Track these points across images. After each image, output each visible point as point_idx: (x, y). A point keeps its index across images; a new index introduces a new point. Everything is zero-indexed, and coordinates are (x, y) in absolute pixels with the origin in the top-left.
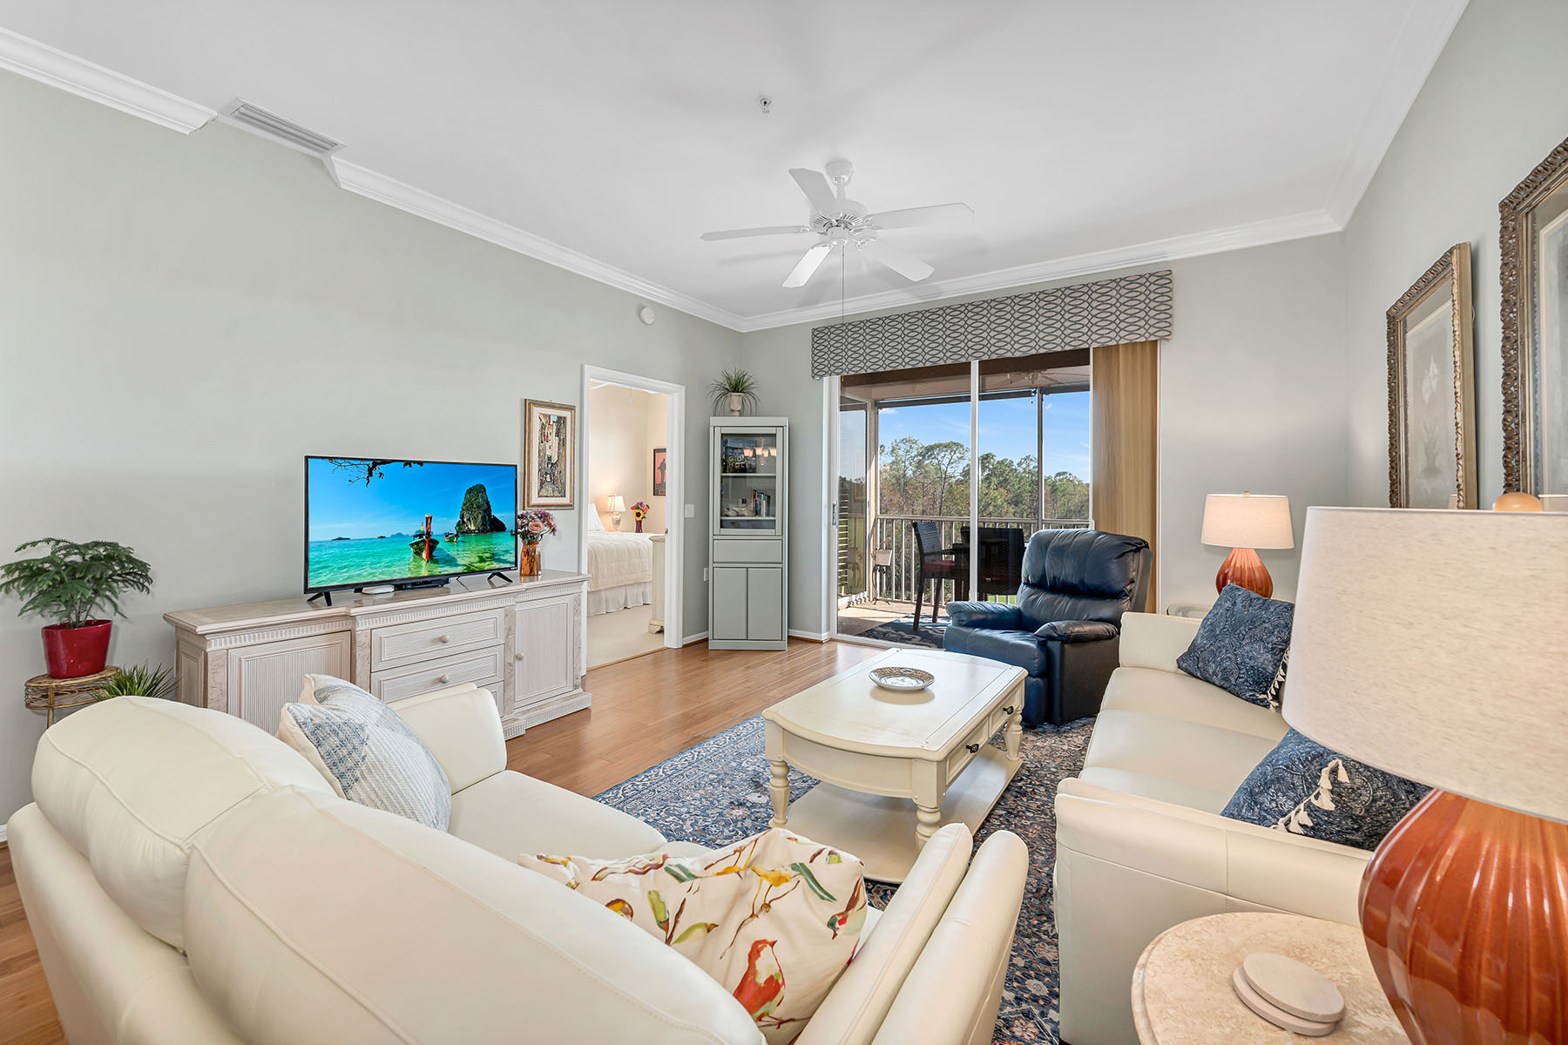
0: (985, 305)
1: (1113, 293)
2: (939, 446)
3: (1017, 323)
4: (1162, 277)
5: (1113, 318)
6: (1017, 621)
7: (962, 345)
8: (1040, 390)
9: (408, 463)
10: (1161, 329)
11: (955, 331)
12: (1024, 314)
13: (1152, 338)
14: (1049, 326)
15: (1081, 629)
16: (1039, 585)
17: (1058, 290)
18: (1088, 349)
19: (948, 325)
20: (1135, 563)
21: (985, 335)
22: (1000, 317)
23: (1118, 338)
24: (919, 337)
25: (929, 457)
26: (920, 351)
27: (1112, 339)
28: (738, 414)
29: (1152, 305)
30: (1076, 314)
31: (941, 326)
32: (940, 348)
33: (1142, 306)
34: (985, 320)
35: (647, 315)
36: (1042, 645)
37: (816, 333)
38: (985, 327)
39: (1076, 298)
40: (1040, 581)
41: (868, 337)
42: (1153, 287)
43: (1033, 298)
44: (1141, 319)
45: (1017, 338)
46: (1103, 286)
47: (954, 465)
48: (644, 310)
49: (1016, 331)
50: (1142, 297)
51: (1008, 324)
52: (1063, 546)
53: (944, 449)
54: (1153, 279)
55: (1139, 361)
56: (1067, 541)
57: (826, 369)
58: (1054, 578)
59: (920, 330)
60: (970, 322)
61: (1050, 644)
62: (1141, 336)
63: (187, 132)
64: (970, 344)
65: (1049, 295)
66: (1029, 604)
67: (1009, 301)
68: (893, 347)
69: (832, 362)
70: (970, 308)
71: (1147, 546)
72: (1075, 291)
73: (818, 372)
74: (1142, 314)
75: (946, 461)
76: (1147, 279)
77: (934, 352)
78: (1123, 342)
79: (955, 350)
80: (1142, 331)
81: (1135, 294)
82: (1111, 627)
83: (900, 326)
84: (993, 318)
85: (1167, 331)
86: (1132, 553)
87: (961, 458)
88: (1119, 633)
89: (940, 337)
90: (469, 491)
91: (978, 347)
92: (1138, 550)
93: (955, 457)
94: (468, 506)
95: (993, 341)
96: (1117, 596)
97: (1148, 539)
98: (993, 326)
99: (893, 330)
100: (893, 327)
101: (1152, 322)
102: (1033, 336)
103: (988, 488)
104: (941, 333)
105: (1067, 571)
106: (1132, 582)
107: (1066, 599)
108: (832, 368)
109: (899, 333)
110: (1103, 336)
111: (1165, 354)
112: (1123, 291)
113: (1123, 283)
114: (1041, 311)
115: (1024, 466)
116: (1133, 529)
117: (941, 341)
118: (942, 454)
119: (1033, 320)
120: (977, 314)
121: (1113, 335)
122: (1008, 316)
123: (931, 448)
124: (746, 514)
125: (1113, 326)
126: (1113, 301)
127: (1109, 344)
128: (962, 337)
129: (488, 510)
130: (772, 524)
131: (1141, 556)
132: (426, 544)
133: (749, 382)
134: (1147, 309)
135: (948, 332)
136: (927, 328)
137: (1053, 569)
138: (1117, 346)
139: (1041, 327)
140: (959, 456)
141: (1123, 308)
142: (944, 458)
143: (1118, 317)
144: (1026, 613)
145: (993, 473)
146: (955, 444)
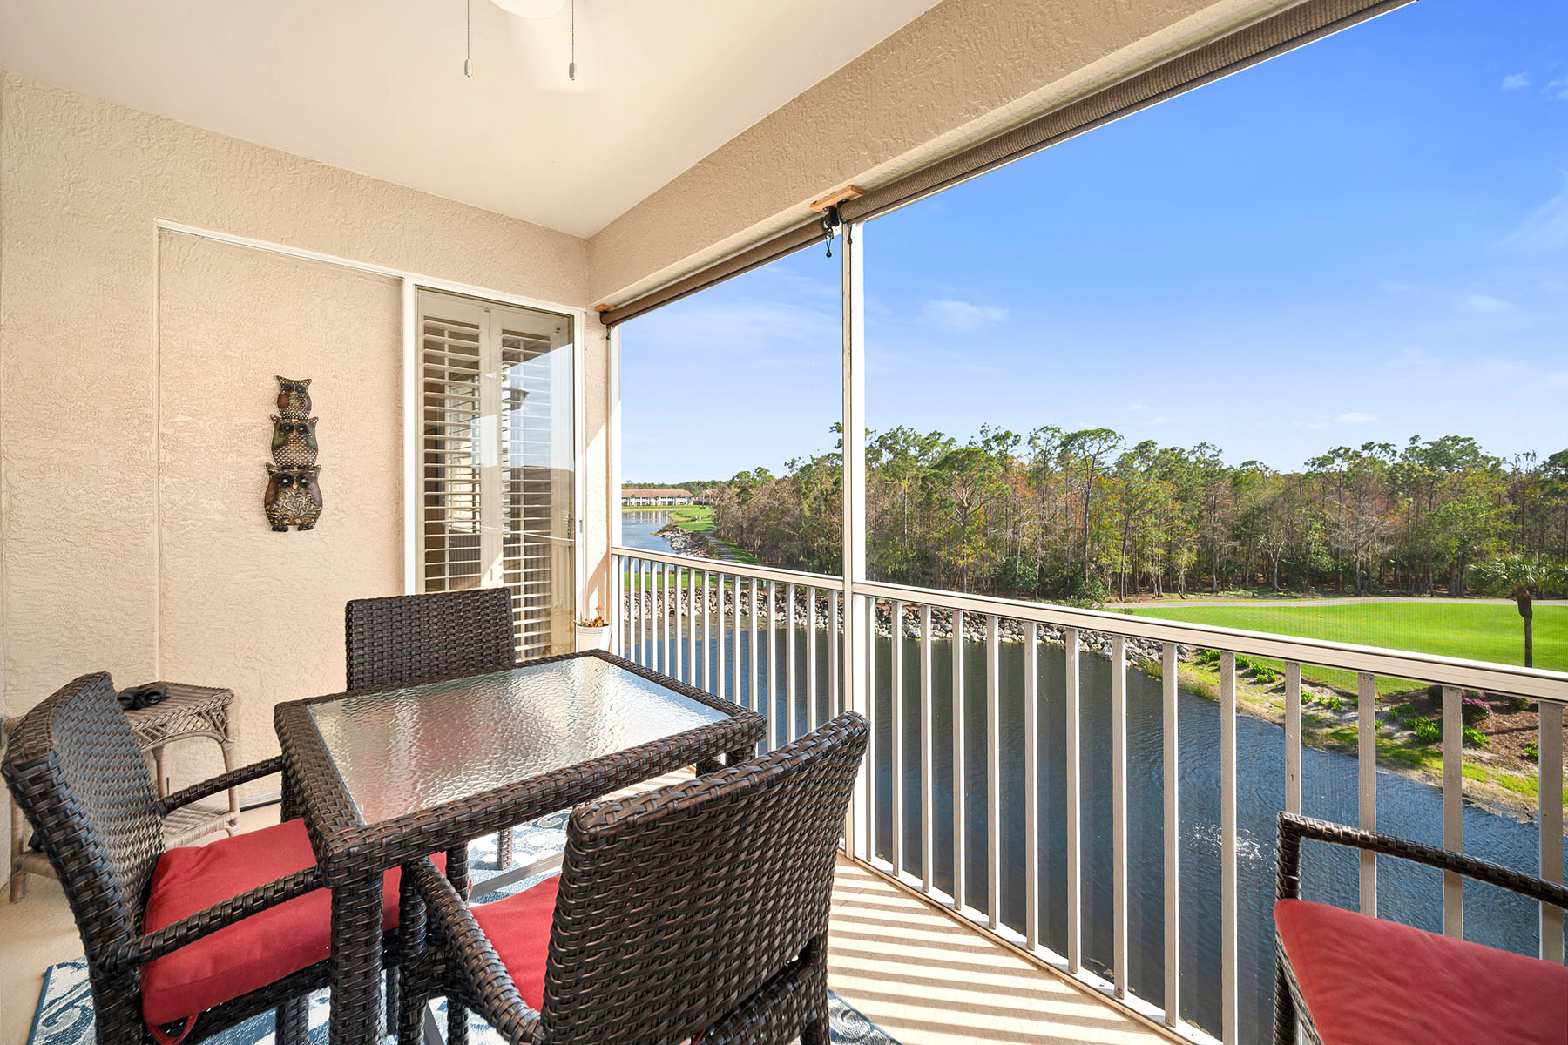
2: (1084, 434)
118: (1089, 444)
140: (1111, 444)
146: (1104, 430)
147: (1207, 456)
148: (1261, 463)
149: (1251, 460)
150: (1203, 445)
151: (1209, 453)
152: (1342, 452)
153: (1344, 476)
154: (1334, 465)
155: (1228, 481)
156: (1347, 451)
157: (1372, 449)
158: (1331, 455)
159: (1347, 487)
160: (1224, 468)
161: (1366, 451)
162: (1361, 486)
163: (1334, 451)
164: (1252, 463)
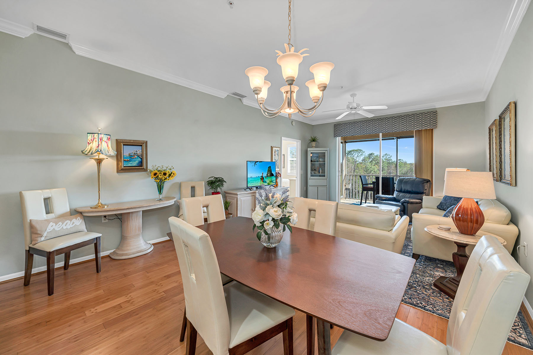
0: (384, 119)
1: (421, 116)
3: (393, 124)
4: (434, 113)
5: (421, 123)
6: (394, 200)
7: (378, 129)
8: (397, 138)
9: (260, 162)
10: (434, 126)
11: (376, 126)
12: (395, 121)
13: (432, 128)
14: (403, 125)
15: (413, 201)
16: (400, 191)
17: (405, 115)
18: (414, 131)
19: (374, 124)
20: (427, 186)
21: (384, 127)
22: (389, 122)
23: (422, 128)
24: (365, 127)
25: (350, 154)
26: (365, 131)
27: (420, 128)
28: (314, 147)
29: (432, 119)
30: (410, 122)
31: (372, 124)
32: (371, 130)
33: (429, 120)
34: (384, 123)
35: (294, 123)
36: (402, 204)
37: (335, 126)
38: (384, 125)
39: (410, 118)
40: (400, 190)
41: (350, 127)
42: (432, 115)
43: (398, 117)
44: (428, 123)
45: (393, 128)
46: (418, 115)
47: (359, 157)
48: (293, 122)
49: (393, 126)
50: (429, 118)
51: (391, 124)
52: (407, 181)
53: (355, 152)
54: (432, 113)
55: (428, 135)
56: (408, 180)
57: (338, 135)
58: (405, 189)
59: (365, 125)
60: (380, 123)
61: (404, 204)
62: (428, 127)
63: (224, 98)
64: (380, 129)
65: (403, 117)
66: (397, 196)
67: (391, 118)
68: (358, 130)
69: (340, 133)
70: (380, 120)
71: (430, 181)
72: (410, 116)
73: (335, 136)
74: (429, 122)
75: (356, 156)
76: (430, 113)
77: (369, 131)
78: (423, 129)
79: (376, 130)
80: (429, 126)
81: (427, 117)
82: (420, 201)
83: (360, 124)
84: (386, 123)
85: (436, 126)
86: (425, 183)
87: (362, 154)
88: (422, 202)
89: (371, 127)
90: (268, 167)
91: (382, 130)
92: (427, 182)
93: (359, 154)
94: (268, 171)
95: (386, 128)
96: (422, 193)
97: (430, 179)
98: (386, 124)
99: (358, 125)
100: (358, 124)
101: (431, 124)
102: (398, 127)
103: (371, 165)
104: (371, 126)
105: (408, 188)
106: (426, 190)
107: (408, 194)
108: (340, 135)
109: (360, 126)
110: (418, 127)
111: (436, 133)
112: (423, 116)
113: (423, 114)
114: (400, 121)
115: (385, 157)
116: (426, 176)
117: (371, 128)
119: (398, 123)
120: (382, 121)
121: (421, 127)
122: (391, 122)
123: (351, 151)
124: (317, 173)
125: (421, 125)
126: (421, 118)
127: (420, 129)
128: (378, 127)
129: (271, 171)
130: (324, 176)
131: (428, 183)
132: (262, 178)
133: (318, 138)
134: (430, 121)
135: (374, 126)
136: (367, 125)
137: (404, 187)
138: (422, 130)
139: (400, 125)
141: (423, 120)
142: (355, 155)
143: (422, 123)
144: (397, 198)
145: (373, 160)
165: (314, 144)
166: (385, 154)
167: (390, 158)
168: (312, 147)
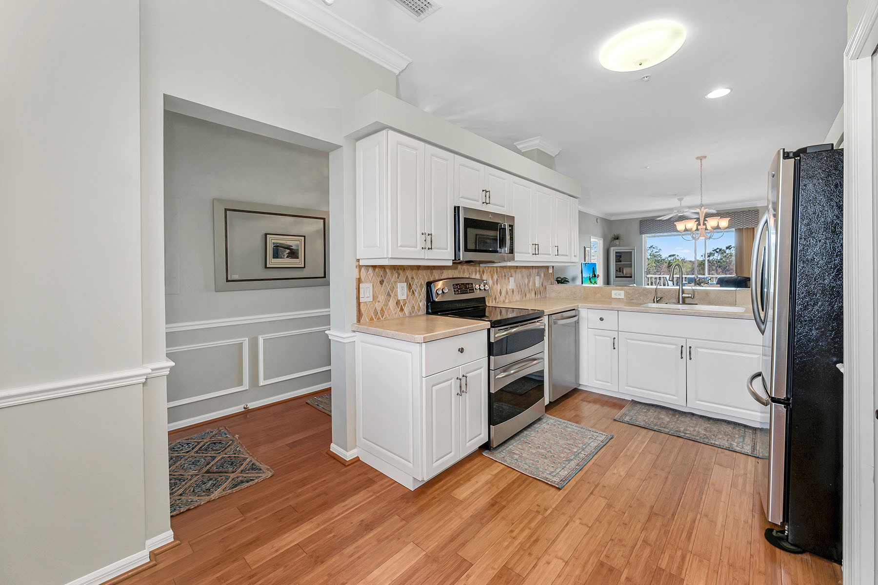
1: (742, 215)
5: (741, 221)
10: (756, 225)
13: (753, 227)
28: (618, 246)
41: (661, 224)
46: (738, 213)
48: (598, 220)
55: (749, 233)
57: (645, 232)
69: (648, 230)
73: (642, 233)
74: (750, 221)
76: (752, 212)
81: (748, 215)
101: (753, 223)
112: (745, 214)
121: (741, 225)
130: (631, 277)
134: (752, 219)
138: (742, 229)
141: (744, 219)
147: (654, 252)
148: (678, 256)
149: (673, 254)
150: (651, 247)
151: (655, 250)
152: (718, 250)
153: (719, 262)
154: (714, 257)
155: (666, 265)
156: (720, 250)
157: (730, 249)
158: (713, 252)
159: (720, 267)
160: (663, 258)
161: (728, 250)
162: (727, 266)
163: (715, 250)
164: (674, 255)
165: (617, 242)
166: (650, 246)
167: (658, 253)
168: (616, 246)
